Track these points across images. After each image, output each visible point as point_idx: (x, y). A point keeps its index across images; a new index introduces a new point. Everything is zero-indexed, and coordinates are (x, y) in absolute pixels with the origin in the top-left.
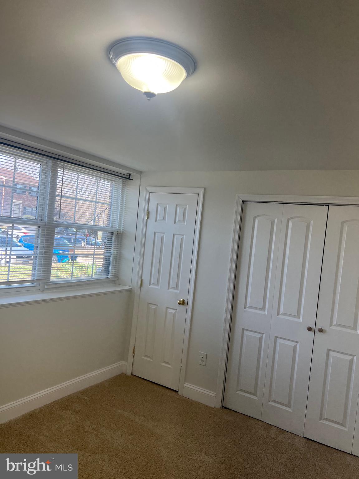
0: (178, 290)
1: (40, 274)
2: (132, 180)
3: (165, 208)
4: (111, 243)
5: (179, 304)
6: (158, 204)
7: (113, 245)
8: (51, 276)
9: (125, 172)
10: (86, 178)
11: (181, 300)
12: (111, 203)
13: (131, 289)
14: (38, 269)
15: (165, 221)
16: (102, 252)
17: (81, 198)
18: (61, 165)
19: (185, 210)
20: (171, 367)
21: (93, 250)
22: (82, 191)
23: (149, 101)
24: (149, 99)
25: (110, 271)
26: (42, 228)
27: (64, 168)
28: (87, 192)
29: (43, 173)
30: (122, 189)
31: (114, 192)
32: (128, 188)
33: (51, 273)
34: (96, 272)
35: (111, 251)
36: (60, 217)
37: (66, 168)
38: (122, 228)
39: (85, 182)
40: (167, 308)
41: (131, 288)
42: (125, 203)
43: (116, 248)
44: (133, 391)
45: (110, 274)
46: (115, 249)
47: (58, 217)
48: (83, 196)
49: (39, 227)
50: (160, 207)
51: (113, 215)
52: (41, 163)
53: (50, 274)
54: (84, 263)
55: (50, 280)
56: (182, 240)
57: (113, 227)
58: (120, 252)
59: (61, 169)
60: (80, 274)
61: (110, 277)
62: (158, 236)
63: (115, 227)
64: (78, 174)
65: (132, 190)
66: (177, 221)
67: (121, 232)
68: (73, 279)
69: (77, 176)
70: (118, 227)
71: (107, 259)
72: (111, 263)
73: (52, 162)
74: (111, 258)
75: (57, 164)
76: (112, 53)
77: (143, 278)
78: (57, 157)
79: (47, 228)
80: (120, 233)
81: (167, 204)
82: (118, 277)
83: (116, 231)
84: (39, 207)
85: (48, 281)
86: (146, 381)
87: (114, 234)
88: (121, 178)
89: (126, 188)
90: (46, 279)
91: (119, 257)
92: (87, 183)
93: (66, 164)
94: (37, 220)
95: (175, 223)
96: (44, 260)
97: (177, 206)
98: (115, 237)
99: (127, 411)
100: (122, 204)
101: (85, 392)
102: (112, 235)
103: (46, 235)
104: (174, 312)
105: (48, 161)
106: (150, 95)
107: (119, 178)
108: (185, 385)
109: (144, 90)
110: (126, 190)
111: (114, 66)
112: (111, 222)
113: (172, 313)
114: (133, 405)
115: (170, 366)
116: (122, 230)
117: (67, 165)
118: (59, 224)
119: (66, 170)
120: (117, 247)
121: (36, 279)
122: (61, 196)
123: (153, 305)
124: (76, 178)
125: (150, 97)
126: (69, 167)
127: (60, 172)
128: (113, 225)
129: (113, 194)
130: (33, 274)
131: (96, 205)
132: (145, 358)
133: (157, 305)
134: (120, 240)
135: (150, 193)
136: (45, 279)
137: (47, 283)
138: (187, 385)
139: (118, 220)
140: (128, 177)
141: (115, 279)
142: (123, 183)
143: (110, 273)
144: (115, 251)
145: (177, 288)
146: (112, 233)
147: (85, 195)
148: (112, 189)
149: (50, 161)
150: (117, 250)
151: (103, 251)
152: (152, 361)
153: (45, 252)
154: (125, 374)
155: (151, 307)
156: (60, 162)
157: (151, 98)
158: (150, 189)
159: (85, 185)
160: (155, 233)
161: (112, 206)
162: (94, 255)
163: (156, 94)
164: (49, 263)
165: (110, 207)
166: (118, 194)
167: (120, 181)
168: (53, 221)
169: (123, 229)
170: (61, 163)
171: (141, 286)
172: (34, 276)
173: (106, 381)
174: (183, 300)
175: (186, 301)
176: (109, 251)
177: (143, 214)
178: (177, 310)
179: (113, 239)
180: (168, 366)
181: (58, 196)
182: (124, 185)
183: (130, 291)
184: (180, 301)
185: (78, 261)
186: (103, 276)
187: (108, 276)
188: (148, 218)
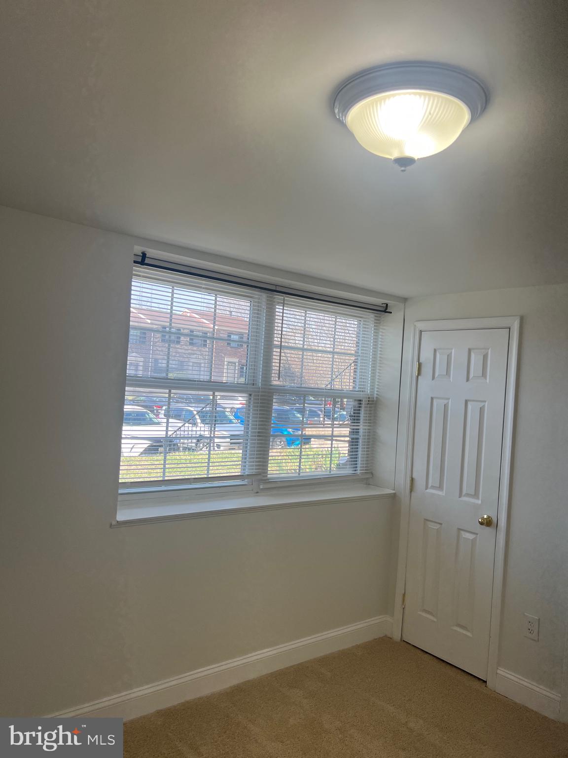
0: (478, 498)
1: (253, 466)
2: (391, 313)
3: (448, 356)
4: (359, 416)
5: (481, 523)
6: (435, 351)
7: (362, 421)
8: (269, 469)
9: (379, 301)
10: (326, 318)
11: (485, 517)
12: (358, 353)
13: (395, 494)
14: (250, 458)
15: (450, 376)
16: (346, 431)
17: (320, 348)
18: (280, 299)
19: (485, 357)
20: (471, 636)
21: (331, 429)
22: (321, 338)
23: (405, 172)
24: (403, 169)
25: (359, 462)
26: (255, 396)
27: (284, 305)
28: (329, 339)
29: (255, 313)
30: (374, 329)
31: (361, 336)
32: (384, 327)
33: (269, 465)
34: (338, 465)
35: (359, 429)
36: (279, 379)
37: (287, 304)
38: (376, 392)
39: (325, 325)
40: (459, 529)
41: (393, 492)
42: (381, 351)
43: (367, 424)
44: (405, 670)
45: (359, 469)
46: (365, 427)
47: (277, 379)
48: (323, 345)
49: (250, 395)
50: (440, 354)
51: (362, 372)
52: (251, 299)
53: (267, 466)
54: (321, 449)
55: (267, 476)
56: (482, 410)
57: (361, 391)
58: (375, 432)
59: (281, 306)
60: (314, 466)
61: (358, 472)
62: (437, 405)
63: (364, 391)
64: (306, 311)
65: (391, 330)
66: (471, 376)
67: (375, 399)
68: (301, 474)
69: (304, 315)
70: (369, 391)
71: (354, 443)
72: (360, 450)
73: (267, 297)
74: (360, 441)
75: (274, 298)
76: (337, 104)
77: (414, 477)
78: (273, 288)
79: (261, 396)
80: (373, 401)
81: (452, 349)
82: (372, 473)
83: (366, 398)
84: (249, 365)
85: (264, 476)
86: (426, 655)
87: (363, 402)
88: (373, 313)
89: (381, 327)
90: (260, 474)
91: (372, 441)
92: (327, 325)
93: (288, 297)
94: (247, 384)
95: (468, 380)
96: (258, 445)
97: (470, 351)
98: (365, 407)
99: (393, 705)
100: (375, 354)
101: (324, 661)
102: (360, 404)
103: (260, 407)
104: (471, 538)
105: (261, 296)
106: (405, 162)
107: (369, 312)
108: (499, 672)
109: (395, 154)
110: (381, 330)
111: (343, 125)
112: (358, 384)
113: (469, 539)
114: (405, 696)
115: (469, 634)
116: (375, 395)
117: (288, 299)
118: (278, 389)
119: (287, 307)
120: (369, 423)
121: (246, 473)
122: (281, 347)
123: (433, 524)
124: (303, 318)
125: (405, 167)
126: (292, 301)
127: (279, 309)
128: (361, 388)
129: (361, 339)
130: (244, 467)
131: (333, 358)
132: (424, 614)
133: (441, 524)
134: (372, 412)
135: (421, 332)
136: (258, 474)
137: (262, 480)
138: (501, 671)
139: (369, 379)
140: (385, 310)
141: (367, 477)
142: (377, 320)
143: (359, 466)
144: (366, 429)
145: (476, 495)
146: (360, 400)
147: (326, 344)
148: (359, 330)
149: (264, 296)
150: (369, 428)
151: (349, 429)
152: (435, 620)
153: (259, 432)
154: (390, 638)
155: (429, 526)
156: (279, 295)
157: (408, 168)
158: (421, 325)
159: (325, 328)
160: (432, 399)
161: (359, 358)
162: (332, 436)
163: (416, 159)
164: (265, 449)
165: (357, 359)
166: (368, 338)
167: (371, 316)
168: (271, 385)
169: (377, 394)
170: (279, 297)
171: (411, 490)
172: (244, 470)
173: (358, 646)
174: (489, 517)
175: (495, 520)
176: (357, 429)
177: (410, 369)
178: (477, 534)
179: (363, 410)
180: (464, 632)
181: (276, 347)
182: (378, 322)
183: (394, 497)
184: (483, 518)
185: (312, 446)
186: (348, 471)
187: (356, 470)
188: (419, 373)
